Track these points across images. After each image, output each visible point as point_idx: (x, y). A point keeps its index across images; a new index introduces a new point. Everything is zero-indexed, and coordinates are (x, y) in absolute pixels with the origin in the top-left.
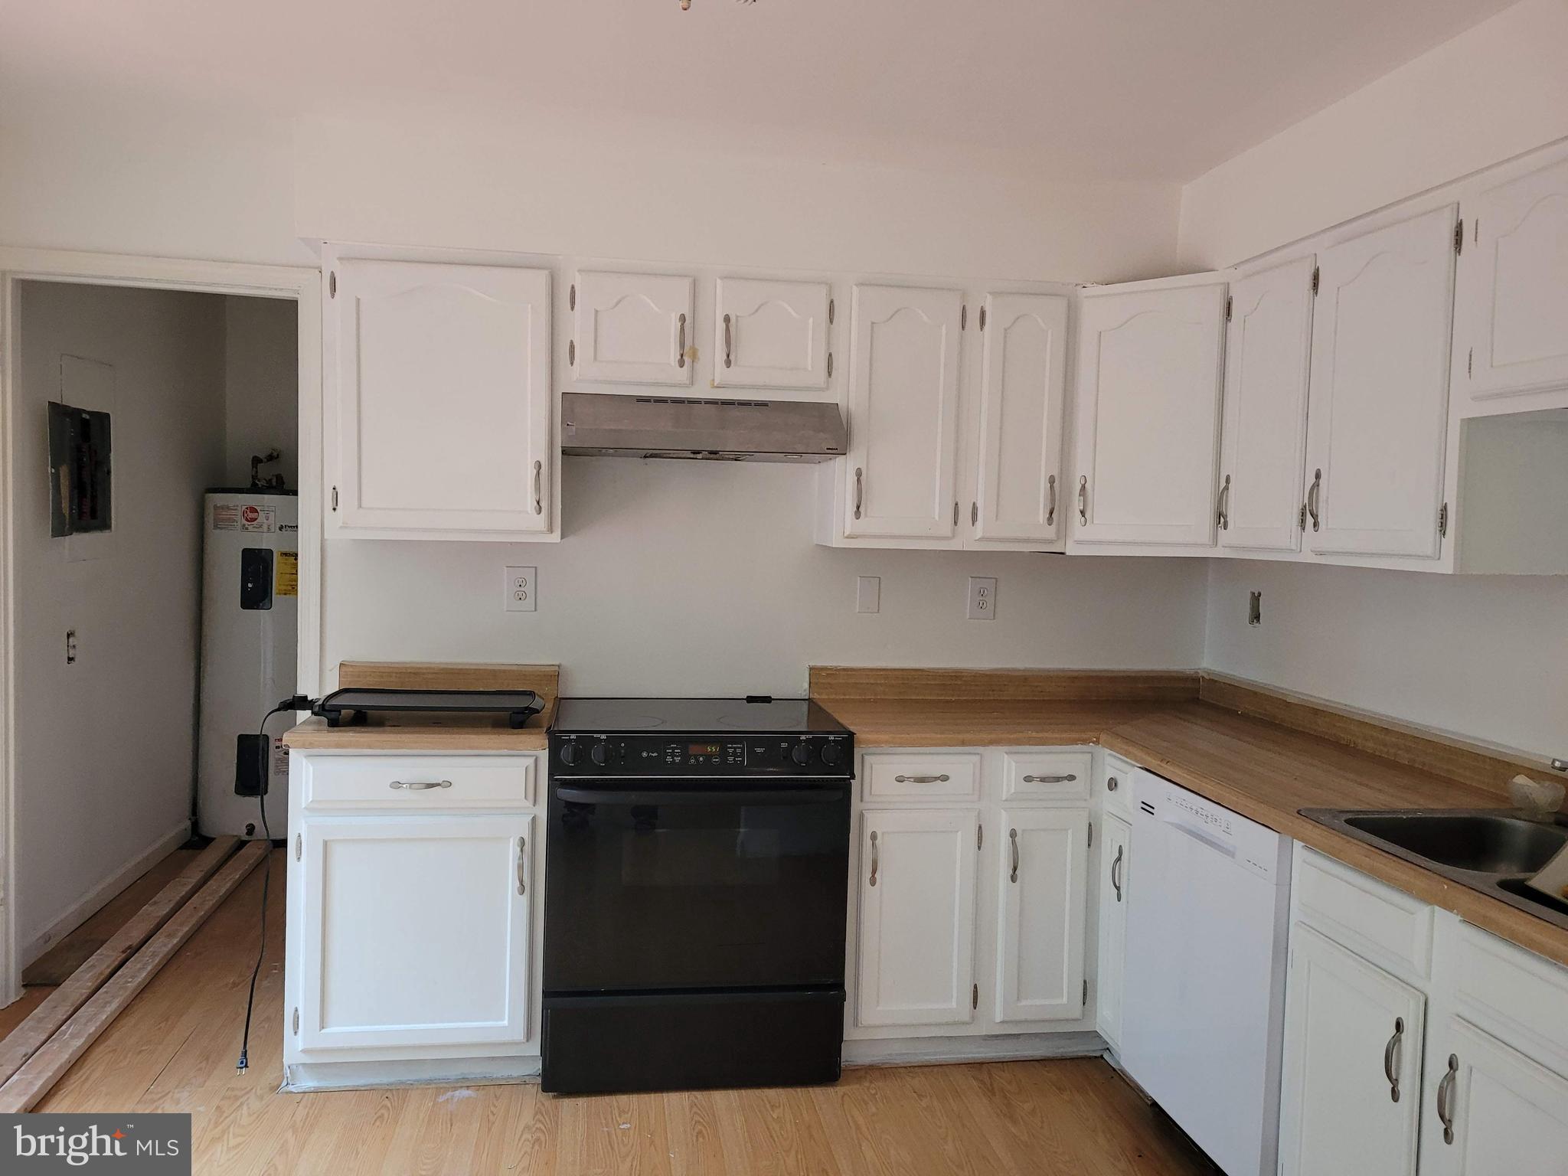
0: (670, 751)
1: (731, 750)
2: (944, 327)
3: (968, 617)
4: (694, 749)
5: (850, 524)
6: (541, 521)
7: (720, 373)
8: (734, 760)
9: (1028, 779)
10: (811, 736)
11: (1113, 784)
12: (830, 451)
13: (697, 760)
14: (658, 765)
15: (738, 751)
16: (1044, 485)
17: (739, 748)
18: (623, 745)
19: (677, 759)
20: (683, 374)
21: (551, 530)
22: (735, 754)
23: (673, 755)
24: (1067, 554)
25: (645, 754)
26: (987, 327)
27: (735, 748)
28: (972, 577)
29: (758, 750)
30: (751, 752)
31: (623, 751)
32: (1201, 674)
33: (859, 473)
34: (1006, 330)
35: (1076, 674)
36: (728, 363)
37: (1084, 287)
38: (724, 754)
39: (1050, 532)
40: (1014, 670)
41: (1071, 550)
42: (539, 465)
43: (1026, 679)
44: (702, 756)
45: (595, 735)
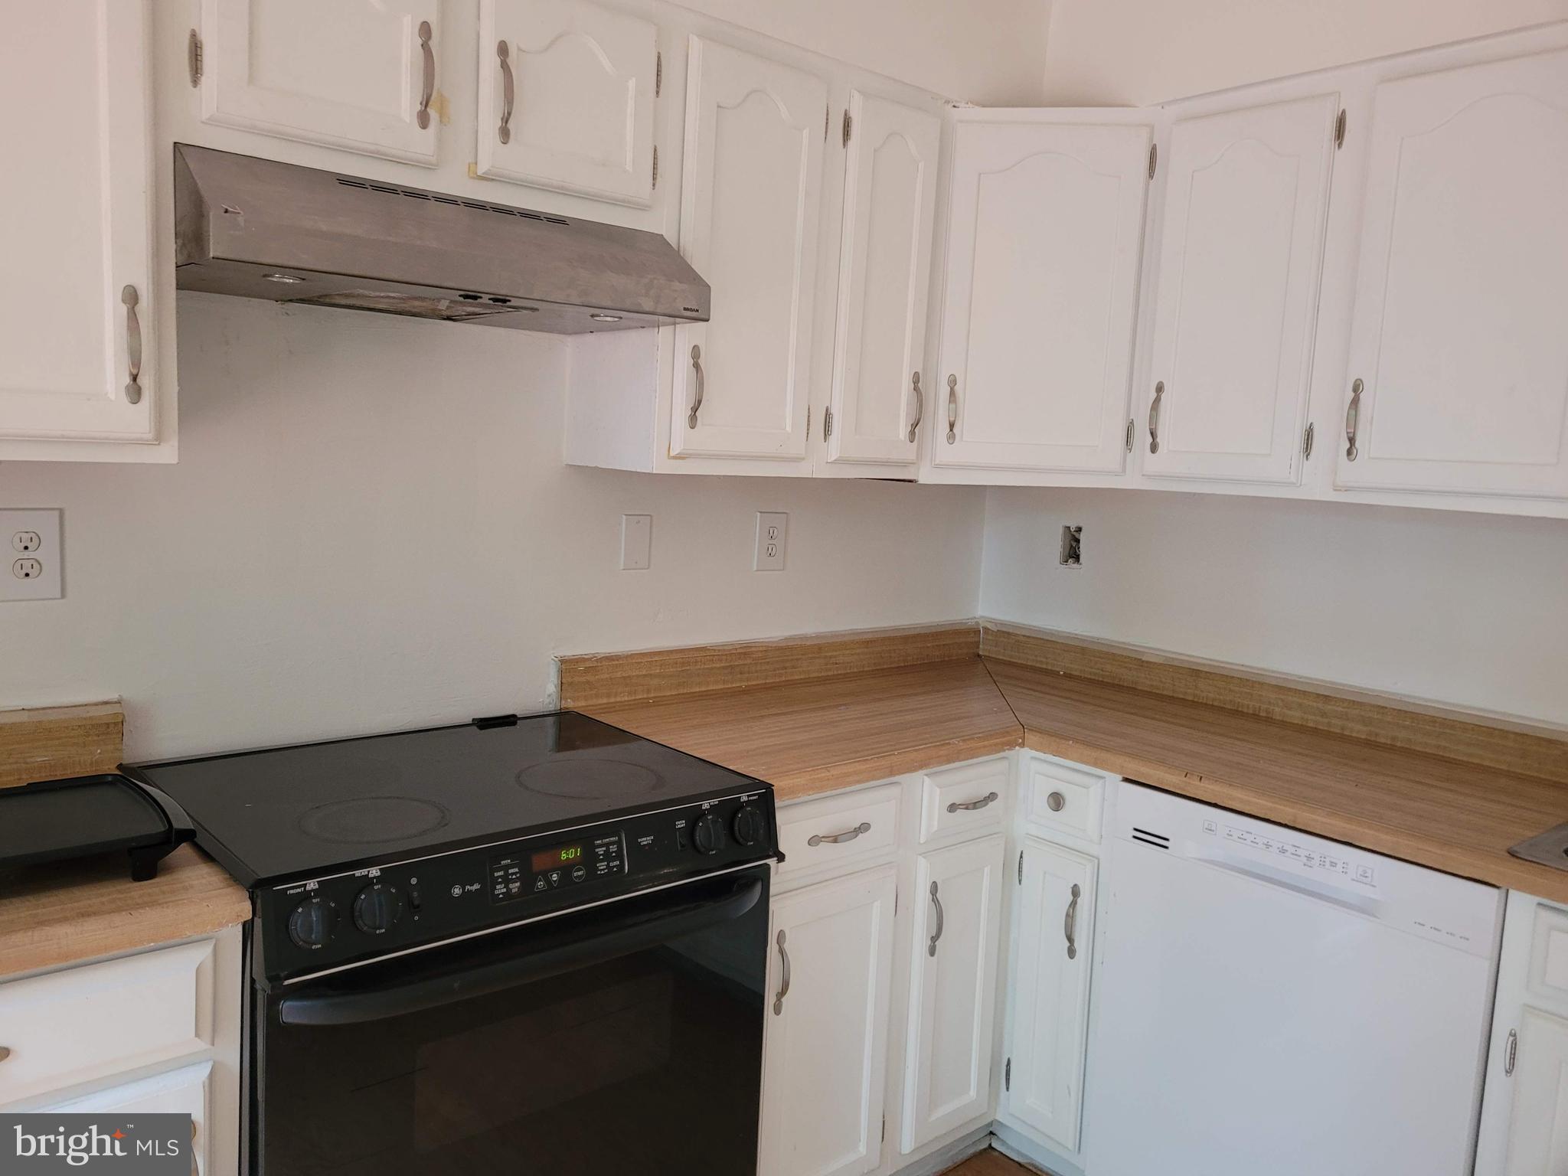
0: (501, 873)
1: (601, 851)
2: (806, 132)
3: (755, 568)
4: (539, 861)
5: (681, 437)
6: (138, 418)
7: (490, 153)
8: (608, 866)
9: (952, 808)
10: (715, 801)
11: (1057, 801)
12: (688, 314)
13: (548, 881)
14: (483, 908)
15: (613, 848)
16: (906, 384)
17: (613, 843)
18: (414, 881)
19: (515, 887)
20: (422, 143)
21: (159, 438)
22: (608, 856)
23: (506, 881)
24: (921, 481)
25: (457, 891)
26: (850, 143)
27: (607, 845)
28: (761, 512)
29: (645, 841)
30: (634, 846)
31: (415, 894)
32: (982, 624)
33: (696, 352)
34: (875, 151)
35: (870, 636)
36: (505, 134)
37: (954, 106)
38: (589, 860)
39: (909, 452)
40: (805, 638)
41: (926, 476)
42: (131, 297)
43: (820, 649)
44: (554, 870)
45: (358, 873)
